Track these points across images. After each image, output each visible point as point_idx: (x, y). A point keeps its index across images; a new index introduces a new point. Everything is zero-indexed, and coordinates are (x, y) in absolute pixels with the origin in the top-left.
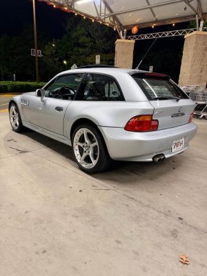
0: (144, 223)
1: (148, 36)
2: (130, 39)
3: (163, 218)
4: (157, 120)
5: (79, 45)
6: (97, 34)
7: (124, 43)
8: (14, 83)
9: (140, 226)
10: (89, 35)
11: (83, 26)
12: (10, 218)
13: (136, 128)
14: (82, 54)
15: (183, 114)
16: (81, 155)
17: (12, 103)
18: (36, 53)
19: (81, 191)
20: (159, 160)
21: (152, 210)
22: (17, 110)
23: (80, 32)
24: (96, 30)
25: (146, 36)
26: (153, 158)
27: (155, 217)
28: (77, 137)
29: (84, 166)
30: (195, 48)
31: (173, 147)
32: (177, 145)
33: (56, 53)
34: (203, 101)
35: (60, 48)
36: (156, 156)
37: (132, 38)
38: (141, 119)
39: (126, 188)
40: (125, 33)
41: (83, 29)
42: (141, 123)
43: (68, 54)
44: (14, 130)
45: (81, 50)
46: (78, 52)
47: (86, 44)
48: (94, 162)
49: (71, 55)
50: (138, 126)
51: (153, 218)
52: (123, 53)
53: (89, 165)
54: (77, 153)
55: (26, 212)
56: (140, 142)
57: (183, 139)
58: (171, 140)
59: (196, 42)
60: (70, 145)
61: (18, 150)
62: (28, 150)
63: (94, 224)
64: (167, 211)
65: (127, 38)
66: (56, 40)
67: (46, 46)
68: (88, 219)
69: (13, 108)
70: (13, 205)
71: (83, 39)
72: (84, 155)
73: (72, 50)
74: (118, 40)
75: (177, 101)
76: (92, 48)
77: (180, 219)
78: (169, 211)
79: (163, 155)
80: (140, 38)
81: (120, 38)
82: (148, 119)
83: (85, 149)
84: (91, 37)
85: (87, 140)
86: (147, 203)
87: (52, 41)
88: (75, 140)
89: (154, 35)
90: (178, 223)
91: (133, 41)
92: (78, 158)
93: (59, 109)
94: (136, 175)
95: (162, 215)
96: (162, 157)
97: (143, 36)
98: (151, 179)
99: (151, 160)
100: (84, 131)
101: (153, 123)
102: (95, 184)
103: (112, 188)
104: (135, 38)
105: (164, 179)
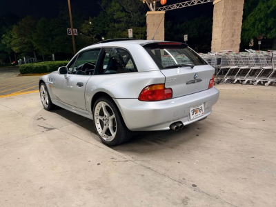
0: (156, 192)
1: (177, 5)
2: (160, 10)
3: (177, 186)
4: (170, 89)
5: (115, 21)
6: (131, 9)
7: (154, 14)
8: (52, 62)
9: (151, 196)
10: (124, 10)
11: (117, 2)
12: (24, 195)
13: (149, 97)
14: (118, 29)
15: (200, 80)
16: (102, 128)
17: (42, 82)
18: (73, 32)
19: (98, 164)
20: (177, 128)
21: (166, 179)
22: (46, 89)
23: (115, 8)
24: (130, 5)
25: (175, 5)
26: (170, 126)
27: (168, 185)
28: (97, 111)
29: (105, 139)
30: (225, 13)
31: (191, 114)
32: (195, 111)
33: (93, 31)
34: (236, 65)
35: (97, 25)
36: (174, 124)
37: (162, 9)
38: (153, 88)
39: (145, 158)
40: (154, 5)
41: (118, 5)
42: (154, 93)
43: (104, 31)
44: (45, 109)
45: (116, 25)
46: (114, 27)
47: (121, 20)
48: (114, 134)
49: (108, 31)
50: (151, 95)
51: (166, 187)
52: (154, 25)
53: (109, 137)
54: (98, 126)
55: (41, 188)
56: (155, 111)
57: (203, 105)
58: (187, 107)
59: (225, 7)
60: (92, 119)
61: (45, 128)
62: (55, 127)
63: (106, 195)
64: (181, 179)
65: (156, 10)
66: (92, 18)
67: (83, 25)
68: (100, 191)
69: (43, 87)
70: (29, 181)
71: (118, 15)
72: (105, 128)
73: (108, 26)
74: (148, 13)
75: (192, 67)
76: (128, 22)
77: (194, 186)
78: (184, 179)
79: (181, 122)
80: (170, 8)
81: (149, 10)
82: (160, 88)
83: (105, 122)
84: (126, 12)
85: (106, 113)
86: (163, 172)
87: (88, 20)
88: (95, 114)
89: (183, 4)
90: (191, 190)
91: (163, 12)
92: (100, 131)
93: (80, 84)
94: (157, 145)
95: (176, 183)
96: (180, 125)
97: (172, 7)
98: (172, 148)
99: (168, 128)
100: (102, 104)
101: (166, 92)
102: (115, 156)
103: (131, 159)
104: (164, 9)
105: (185, 146)
